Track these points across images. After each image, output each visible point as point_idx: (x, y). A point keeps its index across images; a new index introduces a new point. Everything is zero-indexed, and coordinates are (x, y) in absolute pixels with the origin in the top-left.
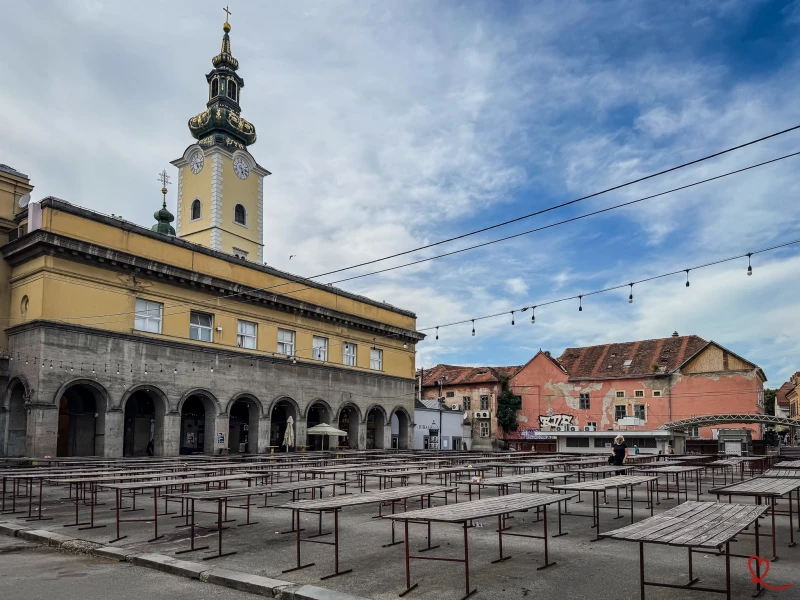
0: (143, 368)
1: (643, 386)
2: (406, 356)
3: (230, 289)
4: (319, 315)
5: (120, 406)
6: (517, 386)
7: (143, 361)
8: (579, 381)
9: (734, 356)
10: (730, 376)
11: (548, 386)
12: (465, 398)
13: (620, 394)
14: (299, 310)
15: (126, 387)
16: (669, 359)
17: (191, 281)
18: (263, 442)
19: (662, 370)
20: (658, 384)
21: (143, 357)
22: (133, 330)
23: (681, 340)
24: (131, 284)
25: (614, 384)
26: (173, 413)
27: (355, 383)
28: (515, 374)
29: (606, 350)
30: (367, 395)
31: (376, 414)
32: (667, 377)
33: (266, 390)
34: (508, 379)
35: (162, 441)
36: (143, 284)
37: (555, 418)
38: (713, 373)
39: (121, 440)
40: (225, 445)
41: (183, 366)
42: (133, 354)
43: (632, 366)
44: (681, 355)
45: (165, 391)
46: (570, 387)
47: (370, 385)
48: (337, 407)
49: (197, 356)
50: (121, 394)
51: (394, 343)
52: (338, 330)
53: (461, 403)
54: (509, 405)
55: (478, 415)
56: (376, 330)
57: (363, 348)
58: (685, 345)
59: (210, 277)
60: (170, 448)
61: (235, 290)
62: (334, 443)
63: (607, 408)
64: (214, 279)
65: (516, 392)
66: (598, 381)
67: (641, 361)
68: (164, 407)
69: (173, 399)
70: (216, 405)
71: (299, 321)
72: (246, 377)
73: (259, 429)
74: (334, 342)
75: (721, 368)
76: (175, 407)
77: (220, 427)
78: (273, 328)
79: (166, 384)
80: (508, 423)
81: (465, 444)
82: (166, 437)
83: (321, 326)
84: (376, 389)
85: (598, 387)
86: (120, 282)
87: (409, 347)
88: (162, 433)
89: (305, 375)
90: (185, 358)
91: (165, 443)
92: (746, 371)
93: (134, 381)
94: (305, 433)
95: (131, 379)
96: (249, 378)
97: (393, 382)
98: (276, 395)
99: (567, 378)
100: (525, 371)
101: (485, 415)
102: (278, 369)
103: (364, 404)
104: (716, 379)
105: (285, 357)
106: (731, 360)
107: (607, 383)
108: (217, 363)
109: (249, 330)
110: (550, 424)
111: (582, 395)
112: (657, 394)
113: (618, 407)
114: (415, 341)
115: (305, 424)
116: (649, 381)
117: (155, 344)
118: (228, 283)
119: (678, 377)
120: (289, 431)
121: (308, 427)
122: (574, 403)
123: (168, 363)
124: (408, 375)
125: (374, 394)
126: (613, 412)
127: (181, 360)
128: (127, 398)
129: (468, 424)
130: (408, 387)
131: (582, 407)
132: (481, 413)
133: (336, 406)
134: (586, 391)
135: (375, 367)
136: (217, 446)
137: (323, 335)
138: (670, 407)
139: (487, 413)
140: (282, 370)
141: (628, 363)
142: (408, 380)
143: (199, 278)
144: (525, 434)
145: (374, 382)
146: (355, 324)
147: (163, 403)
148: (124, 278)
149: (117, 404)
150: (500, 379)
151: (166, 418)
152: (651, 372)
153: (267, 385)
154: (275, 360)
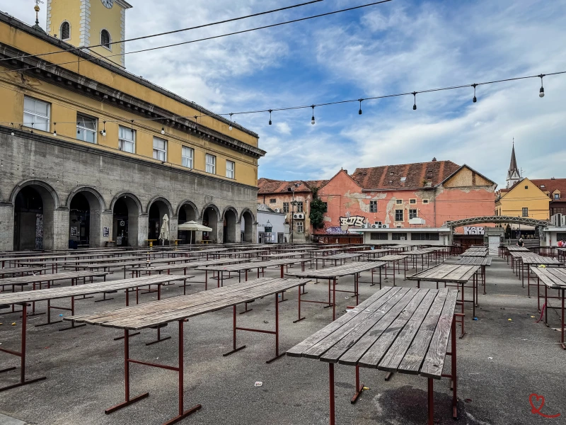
0: (32, 164)
1: (416, 196)
2: (251, 168)
3: (113, 95)
4: (188, 127)
5: (10, 200)
6: (324, 195)
7: (32, 157)
8: (370, 192)
9: (479, 175)
10: (477, 190)
11: (347, 195)
12: (285, 204)
13: (399, 202)
14: (171, 121)
15: (16, 182)
16: (433, 177)
17: (78, 84)
18: (142, 236)
19: (429, 185)
20: (426, 194)
21: (32, 154)
22: (22, 126)
23: (439, 163)
24: (19, 81)
25: (395, 194)
26: (62, 208)
27: (214, 188)
28: (322, 186)
29: (386, 169)
30: (223, 198)
31: (230, 213)
32: (433, 190)
33: (145, 190)
34: (317, 189)
35: (52, 234)
36: (31, 82)
37: (351, 218)
38: (465, 187)
39: (11, 232)
40: (110, 238)
41: (70, 165)
42: (22, 150)
43: (407, 182)
44: (441, 175)
45: (54, 187)
46: (363, 196)
47: (225, 190)
48: (202, 208)
49: (84, 156)
50: (11, 188)
51: (243, 157)
52: (202, 142)
53: (282, 207)
54: (318, 209)
55: (295, 216)
56: (231, 144)
57: (220, 159)
58: (442, 167)
59: (96, 82)
60: (59, 241)
61: (118, 97)
62: (199, 237)
63: (390, 212)
64: (100, 85)
65: (324, 199)
66: (384, 192)
67: (412, 178)
68: (54, 203)
69: (62, 195)
70: (101, 202)
71: (171, 132)
72: (127, 178)
73: (139, 225)
74: (199, 152)
75: (470, 183)
76: (63, 203)
77: (104, 222)
78: (149, 135)
79: (55, 180)
80: (317, 223)
81: (286, 238)
82: (56, 231)
83: (188, 138)
84: (230, 194)
85: (384, 196)
86: (7, 77)
87: (254, 161)
88: (52, 227)
89: (176, 179)
90: (72, 157)
91: (55, 237)
92: (488, 186)
93: (23, 176)
94: (177, 229)
95: (21, 174)
96: (130, 179)
97: (242, 189)
98: (153, 195)
99: (361, 189)
100: (330, 184)
101: (300, 216)
102: (154, 173)
103: (222, 206)
104: (467, 191)
105: (159, 162)
106: (477, 178)
107: (390, 193)
108: (101, 163)
109: (127, 135)
110: (347, 223)
111: (371, 202)
112: (426, 201)
113: (397, 211)
114: (258, 156)
115: (176, 221)
116: (420, 193)
117: (44, 141)
118: (112, 90)
119: (441, 190)
120: (164, 227)
121: (179, 223)
122: (365, 208)
123: (57, 160)
124: (253, 184)
125: (229, 198)
126: (394, 215)
127: (68, 159)
128: (16, 192)
129: (287, 223)
130: (252, 193)
131: (372, 211)
132: (298, 215)
133: (200, 207)
134: (375, 198)
135: (228, 175)
136: (103, 239)
137: (190, 146)
138: (435, 211)
139: (303, 215)
140: (157, 174)
141: (403, 179)
142: (253, 188)
143: (85, 82)
144: (329, 231)
145: (229, 187)
146: (216, 138)
147: (53, 199)
148: (12, 74)
149: (7, 197)
150: (312, 190)
151: (56, 213)
152: (421, 186)
153: (145, 186)
154: (152, 164)
